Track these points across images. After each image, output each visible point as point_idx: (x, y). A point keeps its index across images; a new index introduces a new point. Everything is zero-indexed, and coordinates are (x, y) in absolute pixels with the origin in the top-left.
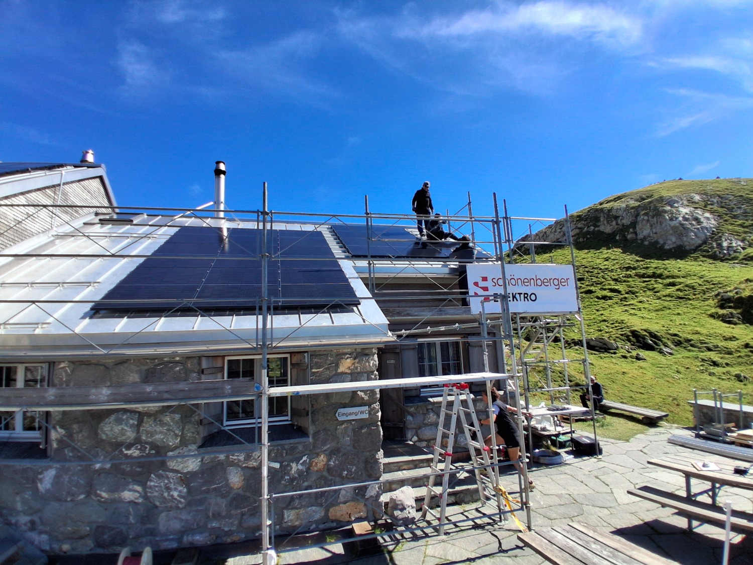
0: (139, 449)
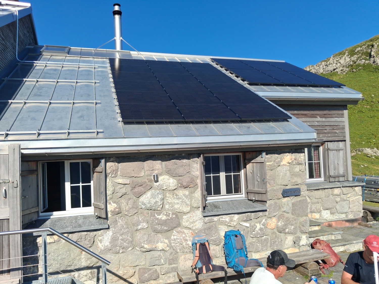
0: (165, 215)
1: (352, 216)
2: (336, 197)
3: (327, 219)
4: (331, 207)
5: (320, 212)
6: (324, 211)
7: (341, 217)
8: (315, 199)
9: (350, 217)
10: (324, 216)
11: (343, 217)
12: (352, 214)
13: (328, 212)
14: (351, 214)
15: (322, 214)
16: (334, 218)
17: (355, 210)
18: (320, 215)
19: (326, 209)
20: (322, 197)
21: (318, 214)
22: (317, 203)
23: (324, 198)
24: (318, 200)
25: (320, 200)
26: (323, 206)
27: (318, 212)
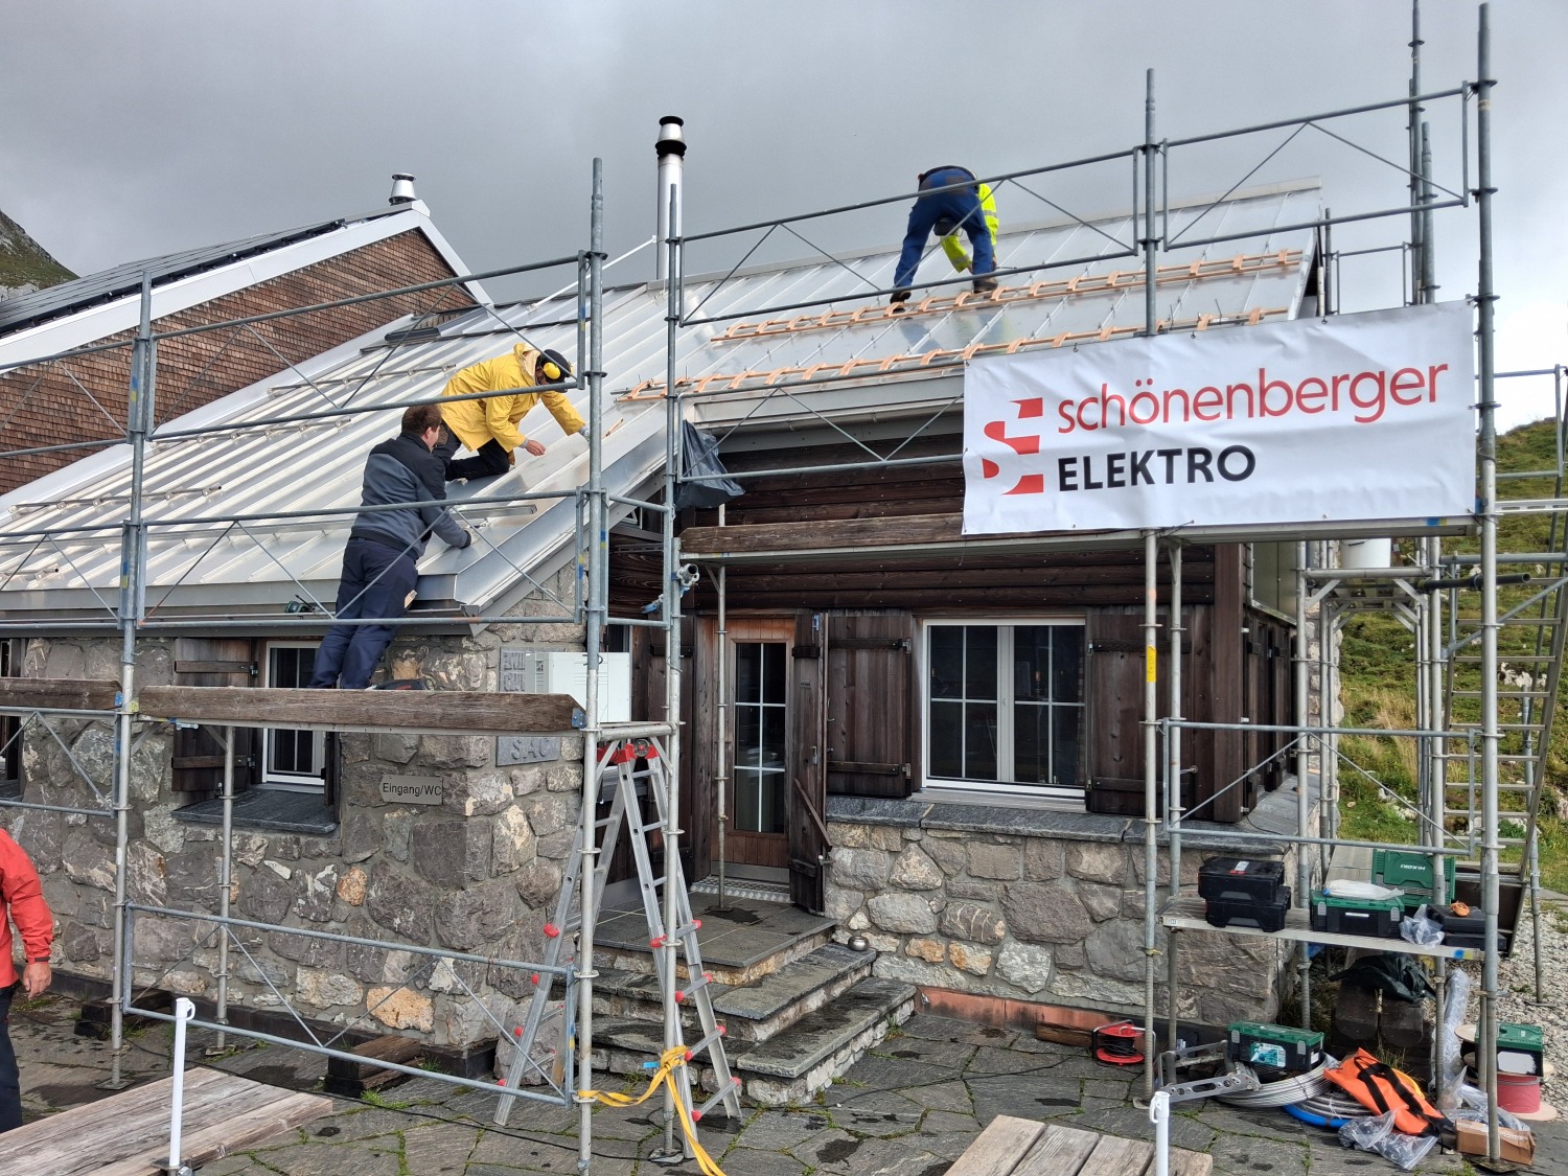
1: (1194, 1012)
2: (1094, 893)
3: (1030, 989)
4: (1050, 930)
5: (994, 943)
6: (1020, 946)
7: (1115, 999)
8: (969, 879)
10: (1010, 967)
11: (1127, 998)
12: (1191, 1001)
13: (1039, 956)
14: (1188, 997)
15: (1002, 956)
16: (1072, 990)
17: (1212, 983)
18: (995, 960)
19: (1030, 940)
20: (1008, 876)
21: (979, 951)
22: (977, 896)
23: (1020, 882)
24: (986, 885)
25: (999, 887)
26: (1009, 921)
27: (981, 943)
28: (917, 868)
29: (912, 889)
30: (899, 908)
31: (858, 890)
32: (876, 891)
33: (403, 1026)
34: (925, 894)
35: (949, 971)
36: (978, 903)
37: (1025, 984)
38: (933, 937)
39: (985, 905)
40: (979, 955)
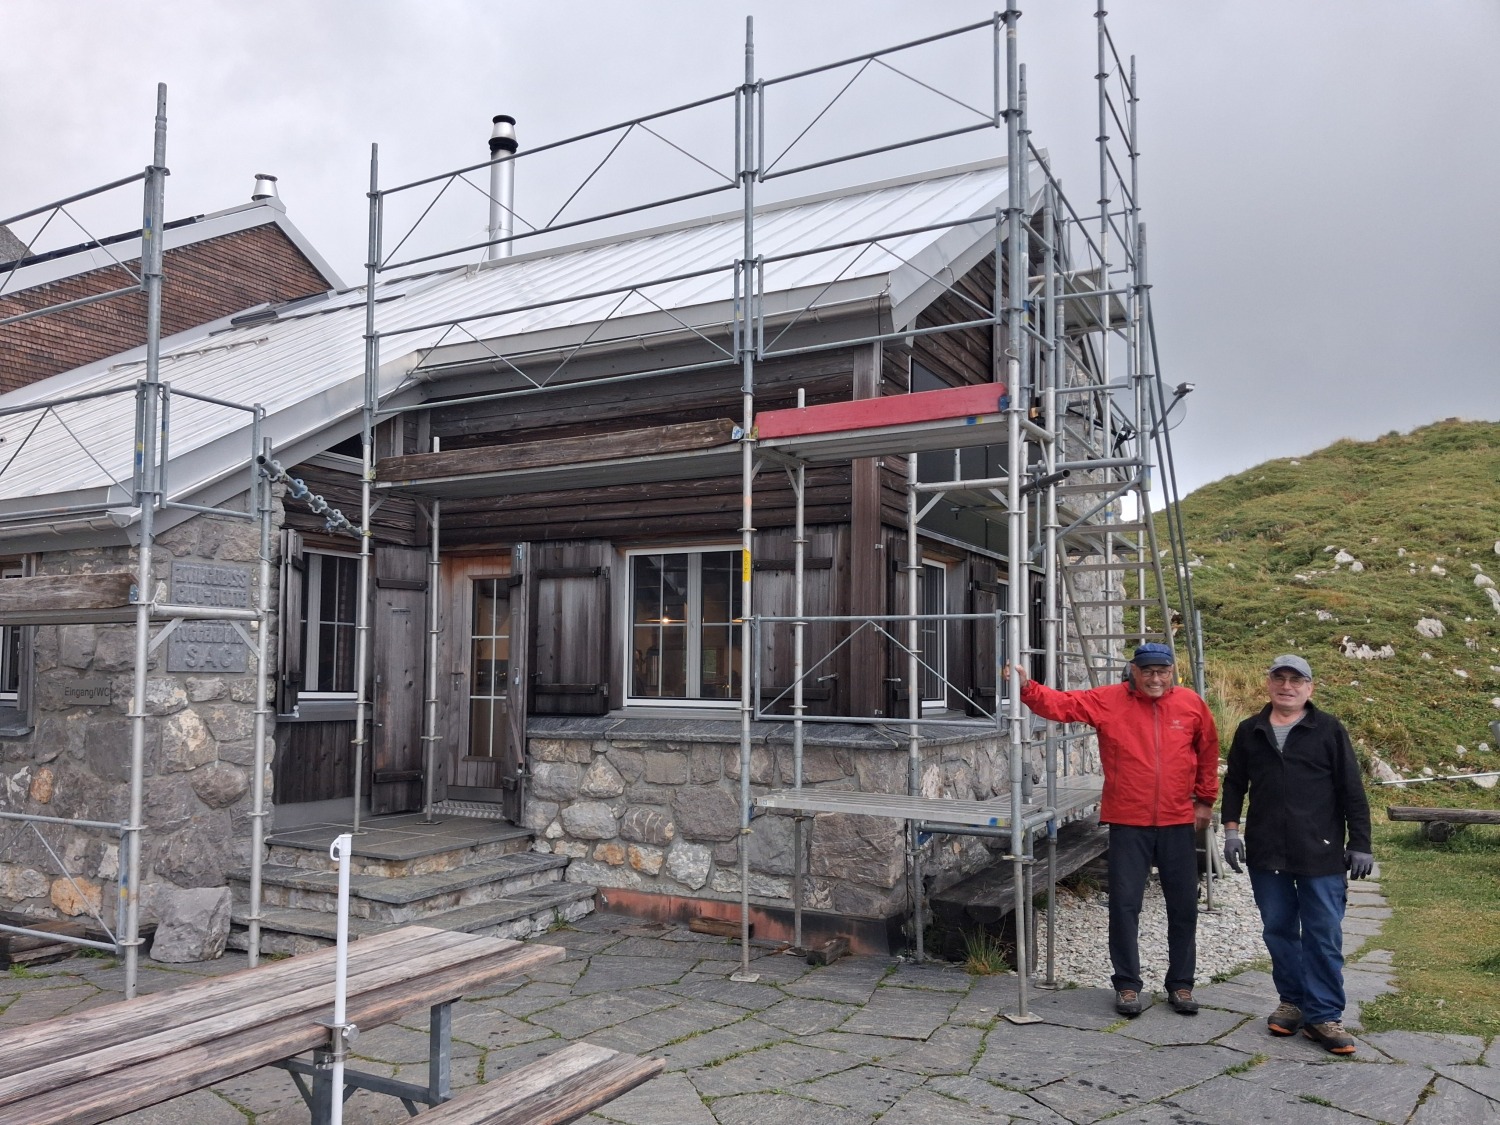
1: (828, 902)
3: (694, 887)
4: (710, 830)
5: (665, 845)
6: (687, 846)
7: (763, 892)
8: (646, 786)
9: (813, 901)
10: (678, 866)
11: (774, 891)
12: (826, 892)
13: (701, 855)
14: (825, 889)
15: (671, 856)
16: (729, 885)
17: (844, 874)
18: (665, 859)
19: (694, 840)
20: (676, 781)
21: (652, 852)
22: (650, 801)
23: (687, 785)
24: (660, 790)
25: (669, 792)
26: (678, 823)
27: (655, 845)
28: (602, 777)
29: (598, 798)
30: (588, 816)
31: (554, 801)
32: (569, 801)
33: (76, 913)
34: (609, 801)
35: (627, 872)
36: (652, 807)
37: (689, 881)
38: (615, 842)
39: (658, 809)
40: (652, 856)
